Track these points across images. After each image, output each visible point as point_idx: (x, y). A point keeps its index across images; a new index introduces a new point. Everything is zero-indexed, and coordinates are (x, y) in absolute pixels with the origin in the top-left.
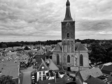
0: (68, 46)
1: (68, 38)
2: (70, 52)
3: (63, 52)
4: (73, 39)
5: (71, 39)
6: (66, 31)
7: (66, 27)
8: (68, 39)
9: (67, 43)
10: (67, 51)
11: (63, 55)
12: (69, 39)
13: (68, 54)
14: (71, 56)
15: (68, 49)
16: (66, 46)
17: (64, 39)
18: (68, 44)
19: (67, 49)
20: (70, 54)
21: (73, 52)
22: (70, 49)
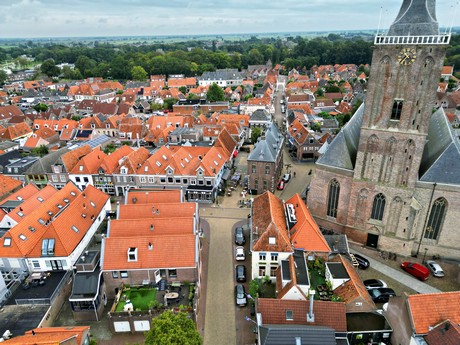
0: (387, 158)
1: (395, 125)
2: (393, 181)
3: (357, 176)
4: (416, 132)
5: (408, 128)
6: (390, 90)
7: (394, 71)
8: (391, 129)
9: (382, 144)
10: (376, 178)
11: (356, 189)
12: (396, 130)
13: (380, 189)
14: (389, 200)
15: (381, 171)
16: (377, 158)
17: (373, 127)
18: (389, 150)
19: (377, 170)
20: (390, 192)
21: (405, 184)
22: (395, 170)
